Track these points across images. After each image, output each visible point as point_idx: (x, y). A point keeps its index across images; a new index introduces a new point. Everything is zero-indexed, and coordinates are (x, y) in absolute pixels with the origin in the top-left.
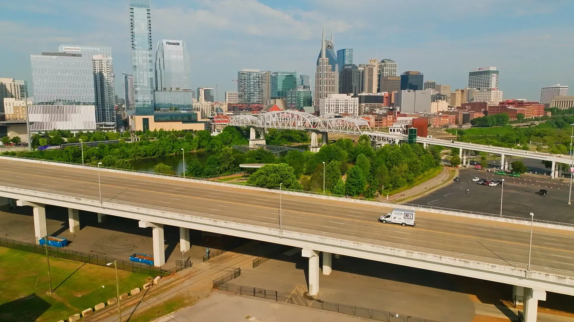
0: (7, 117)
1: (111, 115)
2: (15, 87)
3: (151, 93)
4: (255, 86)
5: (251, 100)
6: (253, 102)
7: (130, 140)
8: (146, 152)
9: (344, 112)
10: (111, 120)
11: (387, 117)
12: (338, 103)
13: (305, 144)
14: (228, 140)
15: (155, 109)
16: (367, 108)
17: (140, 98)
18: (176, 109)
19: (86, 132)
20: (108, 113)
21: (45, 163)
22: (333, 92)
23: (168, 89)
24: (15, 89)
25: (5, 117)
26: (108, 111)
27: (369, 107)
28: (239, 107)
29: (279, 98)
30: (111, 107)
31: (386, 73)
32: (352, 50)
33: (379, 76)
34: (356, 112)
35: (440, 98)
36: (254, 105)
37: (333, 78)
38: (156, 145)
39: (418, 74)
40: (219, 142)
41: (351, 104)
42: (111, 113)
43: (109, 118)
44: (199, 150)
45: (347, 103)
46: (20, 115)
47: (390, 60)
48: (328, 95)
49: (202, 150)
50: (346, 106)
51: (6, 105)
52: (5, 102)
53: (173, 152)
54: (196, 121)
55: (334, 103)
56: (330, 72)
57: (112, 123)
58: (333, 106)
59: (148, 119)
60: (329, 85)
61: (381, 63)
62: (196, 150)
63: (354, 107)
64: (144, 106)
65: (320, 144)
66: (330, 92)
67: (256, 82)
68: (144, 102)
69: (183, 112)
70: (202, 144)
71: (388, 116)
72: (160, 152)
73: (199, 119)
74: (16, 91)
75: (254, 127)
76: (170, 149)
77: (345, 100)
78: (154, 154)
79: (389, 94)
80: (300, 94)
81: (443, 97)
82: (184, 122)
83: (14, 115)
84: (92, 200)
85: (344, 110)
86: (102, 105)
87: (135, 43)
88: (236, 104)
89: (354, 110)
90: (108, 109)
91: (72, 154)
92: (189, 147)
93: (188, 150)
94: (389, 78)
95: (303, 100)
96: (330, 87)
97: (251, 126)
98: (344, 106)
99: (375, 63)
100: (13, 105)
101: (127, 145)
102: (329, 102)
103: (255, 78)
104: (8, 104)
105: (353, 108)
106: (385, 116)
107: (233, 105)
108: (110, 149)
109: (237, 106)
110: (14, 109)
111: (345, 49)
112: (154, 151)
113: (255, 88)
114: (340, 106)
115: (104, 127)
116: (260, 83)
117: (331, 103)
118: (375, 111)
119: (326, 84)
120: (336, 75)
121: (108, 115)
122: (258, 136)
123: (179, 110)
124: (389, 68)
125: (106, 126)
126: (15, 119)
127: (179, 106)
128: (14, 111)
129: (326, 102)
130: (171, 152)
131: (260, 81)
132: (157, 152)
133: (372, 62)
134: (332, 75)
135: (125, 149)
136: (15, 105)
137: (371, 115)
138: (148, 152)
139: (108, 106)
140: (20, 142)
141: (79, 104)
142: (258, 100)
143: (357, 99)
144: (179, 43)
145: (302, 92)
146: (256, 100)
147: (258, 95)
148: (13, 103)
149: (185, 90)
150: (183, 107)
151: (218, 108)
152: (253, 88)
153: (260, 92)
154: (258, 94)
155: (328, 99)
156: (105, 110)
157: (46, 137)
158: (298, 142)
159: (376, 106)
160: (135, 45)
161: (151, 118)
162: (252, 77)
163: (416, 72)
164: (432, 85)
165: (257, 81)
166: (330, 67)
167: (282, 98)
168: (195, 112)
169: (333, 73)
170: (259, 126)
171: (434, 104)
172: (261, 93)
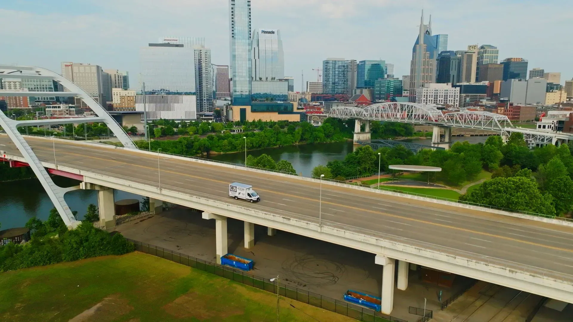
0: (115, 106)
1: (208, 105)
2: (119, 78)
3: (249, 84)
4: (340, 75)
5: (336, 90)
6: (337, 92)
7: (234, 131)
8: (252, 144)
9: (443, 103)
10: (208, 109)
11: (497, 109)
12: (437, 93)
13: (409, 138)
14: (330, 132)
15: (253, 100)
16: (468, 99)
17: (238, 88)
18: (272, 100)
19: (189, 121)
20: (205, 103)
21: (201, 161)
22: (430, 81)
23: (264, 79)
24: (119, 79)
25: (113, 106)
26: (206, 101)
27: (470, 97)
28: (324, 97)
29: (366, 88)
30: (208, 97)
31: (486, 60)
32: (447, 35)
33: (478, 64)
34: (457, 103)
35: (552, 88)
36: (339, 95)
37: (431, 66)
38: (262, 137)
39: (522, 60)
40: (322, 135)
41: (451, 94)
42: (208, 103)
43: (206, 108)
44: (301, 143)
45: (447, 93)
46: (125, 104)
47: (490, 46)
48: (426, 85)
49: (304, 143)
50: (446, 97)
51: (114, 95)
52: (113, 92)
53: (277, 145)
54: (291, 112)
55: (432, 93)
56: (428, 60)
57: (211, 113)
58: (431, 97)
59: (245, 109)
60: (426, 74)
61: (480, 49)
62: (299, 143)
63: (455, 98)
64: (242, 96)
65: (442, 140)
66: (427, 81)
67: (341, 71)
68: (242, 92)
69: (279, 102)
70: (304, 137)
71: (499, 108)
72: (266, 144)
73: (295, 110)
74: (120, 82)
75: (360, 120)
76: (274, 141)
77: (445, 91)
78: (260, 146)
79: (490, 83)
80: (390, 84)
81: (555, 87)
82: (280, 112)
83: (121, 104)
84: (306, 222)
85: (443, 100)
86: (200, 95)
87: (236, 31)
88: (319, 94)
89: (454, 101)
90: (205, 99)
91: (185, 145)
92: (292, 140)
93: (291, 143)
94: (490, 66)
95: (393, 89)
96: (427, 75)
97: (356, 119)
98: (443, 97)
99: (475, 49)
100: (120, 95)
101: (234, 137)
102: (427, 92)
103: (341, 67)
104: (116, 94)
105: (453, 99)
106: (495, 108)
107: (317, 95)
108: (219, 140)
109: (321, 96)
110: (120, 98)
111: (439, 35)
112: (260, 143)
113: (340, 78)
114: (438, 97)
115: (203, 117)
116: (346, 72)
117: (429, 93)
118: (482, 102)
119: (423, 73)
120: (434, 63)
121: (205, 105)
122: (363, 129)
123: (275, 100)
124: (489, 55)
125: (206, 116)
126: (121, 108)
127: (275, 96)
128: (120, 100)
129: (423, 92)
130: (275, 145)
131: (346, 70)
132: (263, 145)
133: (471, 48)
134: (430, 62)
135: (233, 140)
136: (121, 95)
137: (479, 107)
138: (255, 144)
139: (206, 96)
140: (137, 131)
141: (180, 94)
142: (343, 90)
143: (458, 89)
144: (274, 32)
145: (392, 81)
146: (340, 90)
147: (343, 85)
148: (120, 93)
149: (280, 80)
150: (279, 97)
151: (303, 98)
152: (337, 77)
153: (345, 81)
154: (343, 83)
155: (426, 89)
156: (202, 100)
157: (155, 126)
158: (402, 136)
159: (478, 96)
160: (235, 35)
161: (248, 108)
162: (337, 66)
163: (519, 59)
164: (540, 73)
165: (343, 70)
166: (428, 54)
167: (369, 88)
168: (291, 102)
169: (431, 61)
170: (365, 118)
171: (550, 95)
172: (346, 83)
